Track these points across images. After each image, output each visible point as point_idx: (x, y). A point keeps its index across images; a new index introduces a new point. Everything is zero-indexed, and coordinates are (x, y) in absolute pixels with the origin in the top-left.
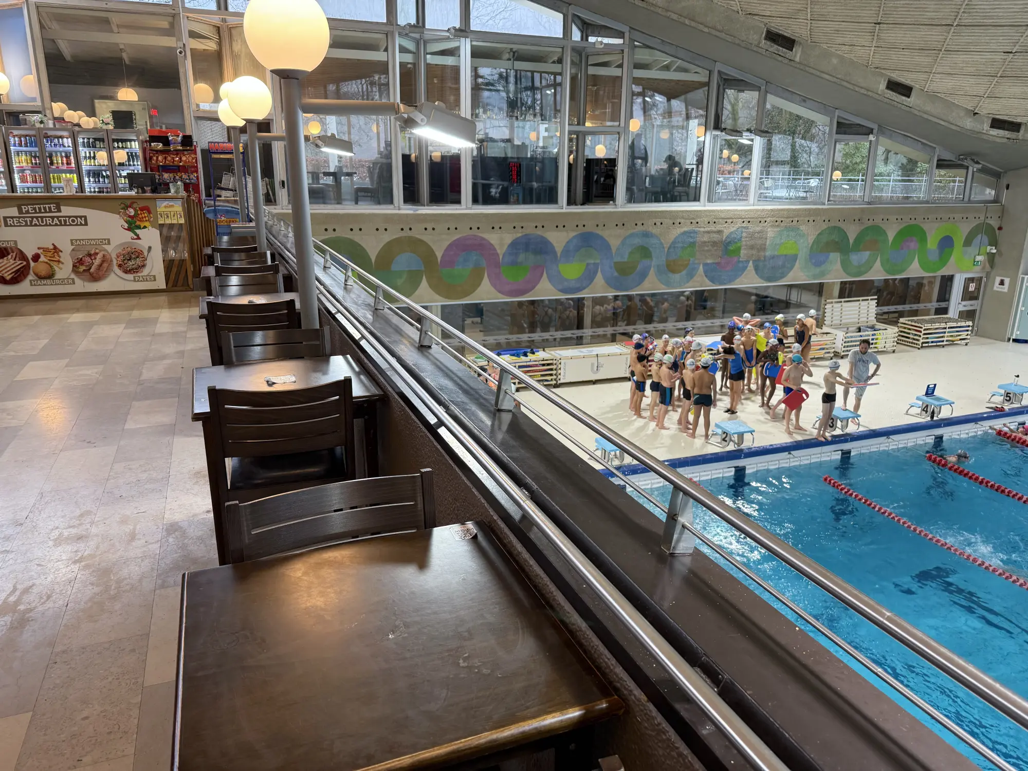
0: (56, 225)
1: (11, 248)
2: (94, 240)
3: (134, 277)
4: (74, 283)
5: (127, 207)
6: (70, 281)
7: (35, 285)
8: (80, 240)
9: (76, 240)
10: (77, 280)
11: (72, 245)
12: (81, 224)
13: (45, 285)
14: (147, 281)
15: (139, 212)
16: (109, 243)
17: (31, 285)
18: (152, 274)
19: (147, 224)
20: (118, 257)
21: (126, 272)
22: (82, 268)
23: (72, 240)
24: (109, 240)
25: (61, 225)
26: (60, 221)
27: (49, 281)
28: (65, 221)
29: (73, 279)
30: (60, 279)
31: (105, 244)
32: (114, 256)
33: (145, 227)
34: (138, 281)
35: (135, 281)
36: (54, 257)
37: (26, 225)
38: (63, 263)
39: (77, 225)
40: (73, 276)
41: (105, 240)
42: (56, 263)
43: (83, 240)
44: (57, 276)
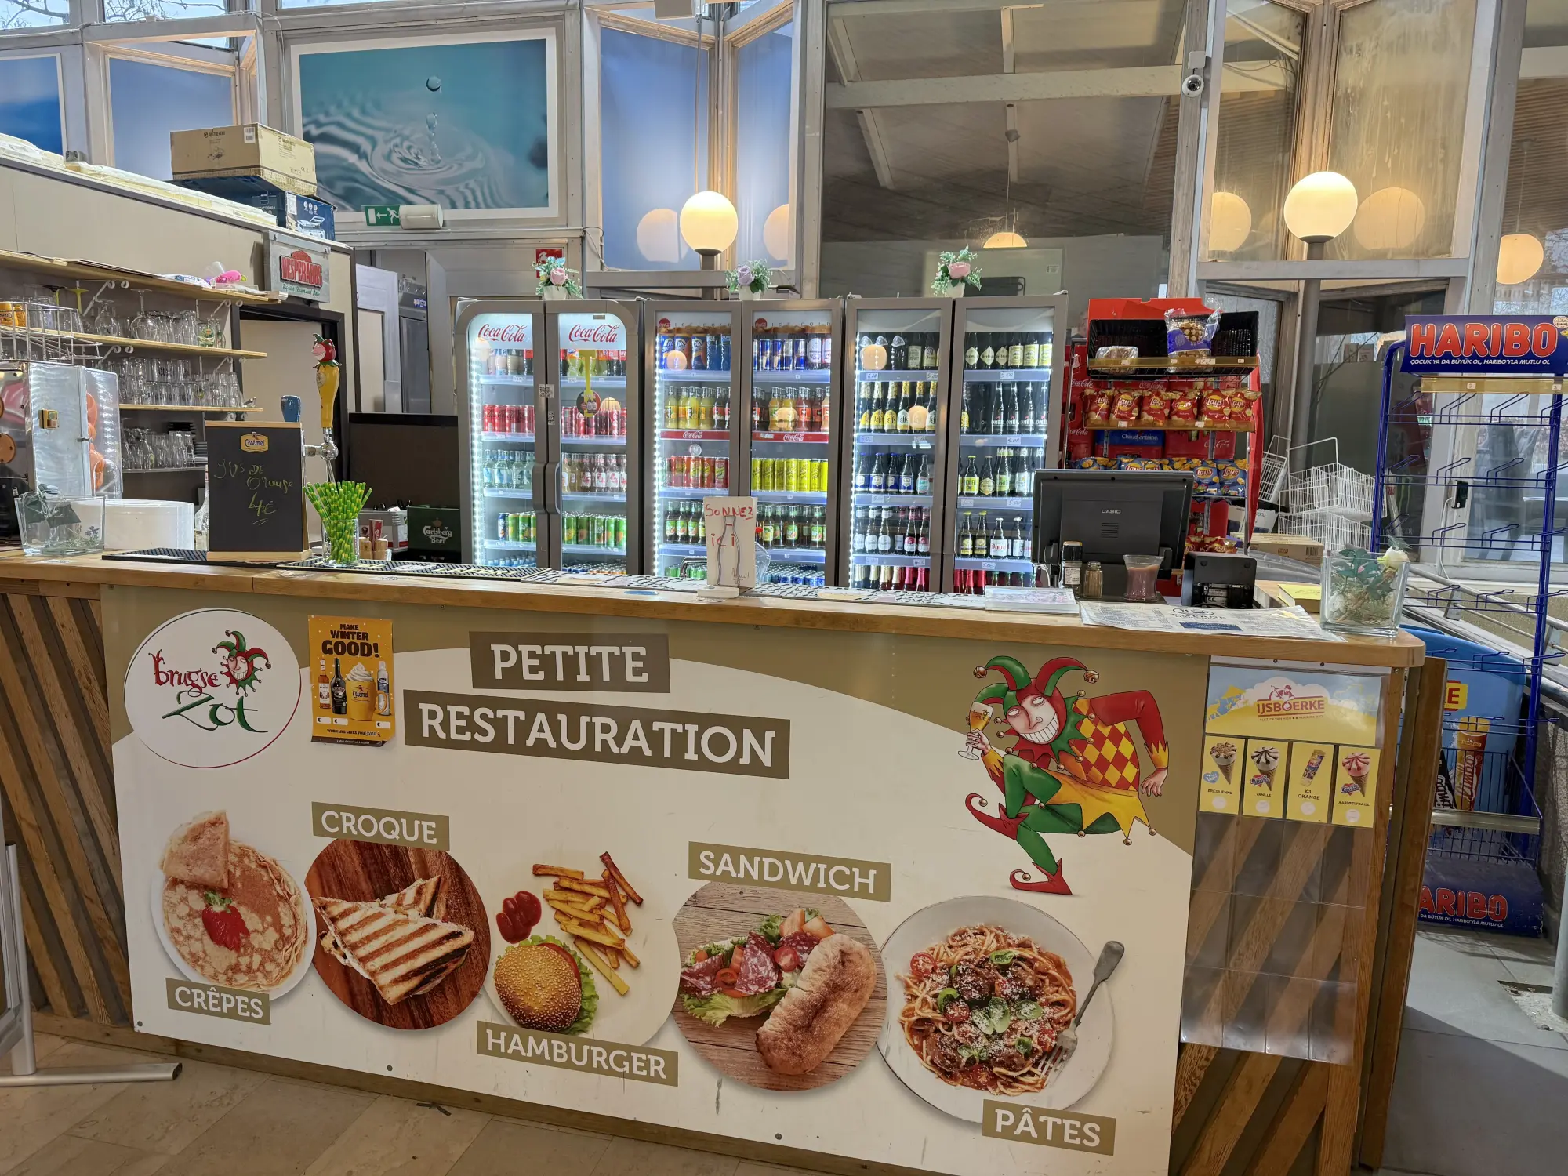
0: (635, 757)
1: (419, 852)
2: (808, 859)
3: (990, 1107)
4: (672, 1079)
5: (1019, 690)
6: (658, 1066)
7: (496, 1052)
8: (735, 852)
9: (718, 850)
10: (690, 1066)
11: (695, 872)
12: (755, 768)
13: (538, 1059)
14: (1058, 1141)
15: (1087, 729)
16: (883, 893)
17: (482, 1048)
18: (1098, 1108)
19: (1121, 804)
20: (919, 976)
21: (948, 1070)
22: (723, 1008)
23: (695, 849)
24: (884, 871)
25: (657, 760)
26: (655, 739)
27: (558, 1045)
28: (680, 740)
29: (671, 1058)
30: (610, 1047)
31: (863, 893)
32: (896, 969)
33: (1106, 824)
34: (1008, 1133)
35: (988, 1128)
36: (599, 926)
37: (499, 746)
38: (636, 966)
39: (733, 767)
40: (673, 1040)
41: (865, 867)
42: (605, 960)
43: (751, 853)
44: (601, 1028)
